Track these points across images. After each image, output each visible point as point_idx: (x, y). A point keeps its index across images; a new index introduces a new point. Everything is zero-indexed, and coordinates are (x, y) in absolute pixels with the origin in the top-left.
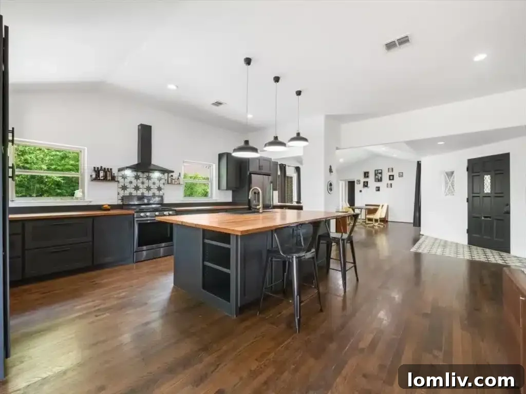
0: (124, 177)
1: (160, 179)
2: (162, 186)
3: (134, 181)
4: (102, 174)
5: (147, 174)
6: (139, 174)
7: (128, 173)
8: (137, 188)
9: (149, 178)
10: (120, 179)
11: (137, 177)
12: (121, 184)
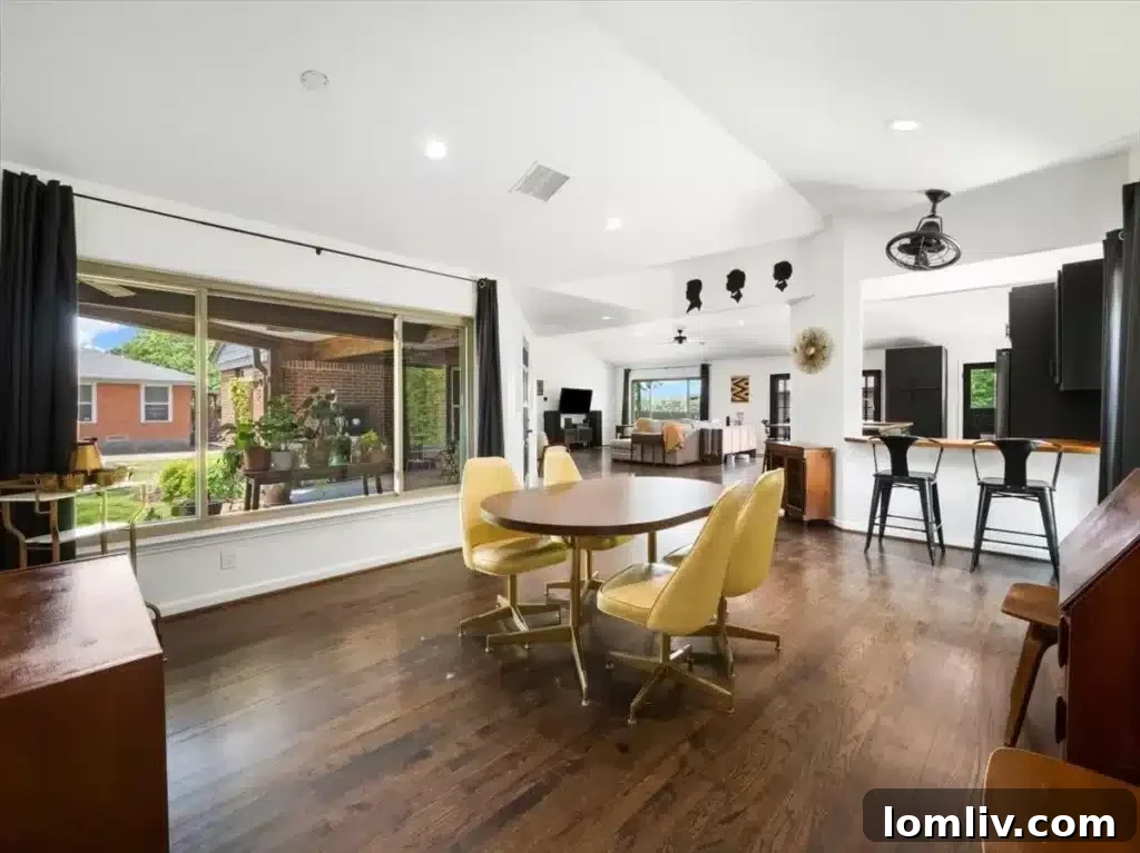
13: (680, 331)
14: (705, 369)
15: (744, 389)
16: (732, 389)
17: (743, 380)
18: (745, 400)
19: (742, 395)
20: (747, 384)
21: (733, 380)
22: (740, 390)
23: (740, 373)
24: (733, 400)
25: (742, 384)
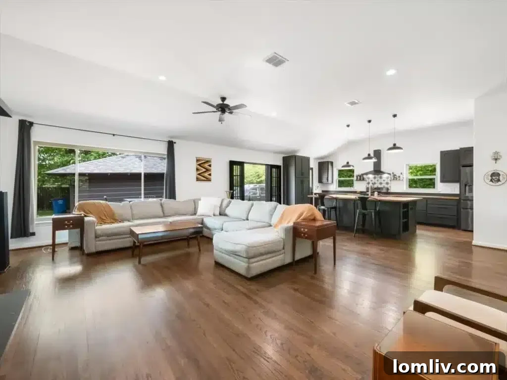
0: (368, 178)
1: (388, 178)
2: (389, 182)
3: (374, 180)
4: (359, 178)
5: (380, 176)
6: (376, 176)
7: (371, 176)
8: (375, 183)
9: (381, 178)
10: (367, 179)
11: (375, 178)
12: (368, 182)
13: (223, 99)
14: (171, 145)
15: (207, 170)
16: (197, 170)
17: (207, 162)
18: (209, 180)
19: (206, 174)
20: (210, 166)
21: (197, 161)
22: (204, 170)
23: (204, 155)
24: (198, 179)
25: (206, 165)
